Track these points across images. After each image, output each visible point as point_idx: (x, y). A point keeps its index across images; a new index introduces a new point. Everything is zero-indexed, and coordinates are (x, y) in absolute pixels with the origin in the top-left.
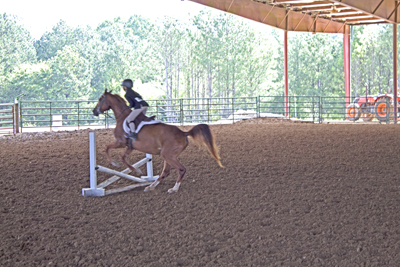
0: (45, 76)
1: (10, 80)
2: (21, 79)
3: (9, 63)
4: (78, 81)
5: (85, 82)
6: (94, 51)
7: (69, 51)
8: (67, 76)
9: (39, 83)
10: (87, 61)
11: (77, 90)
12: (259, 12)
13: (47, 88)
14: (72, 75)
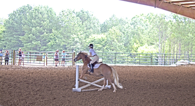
0: (103, 40)
1: (87, 41)
2: (93, 41)
3: (87, 34)
4: (118, 43)
5: (121, 44)
6: (127, 30)
7: (115, 29)
8: (113, 41)
9: (100, 44)
10: (123, 34)
11: (118, 48)
12: (193, 14)
13: (104, 46)
14: (115, 40)
